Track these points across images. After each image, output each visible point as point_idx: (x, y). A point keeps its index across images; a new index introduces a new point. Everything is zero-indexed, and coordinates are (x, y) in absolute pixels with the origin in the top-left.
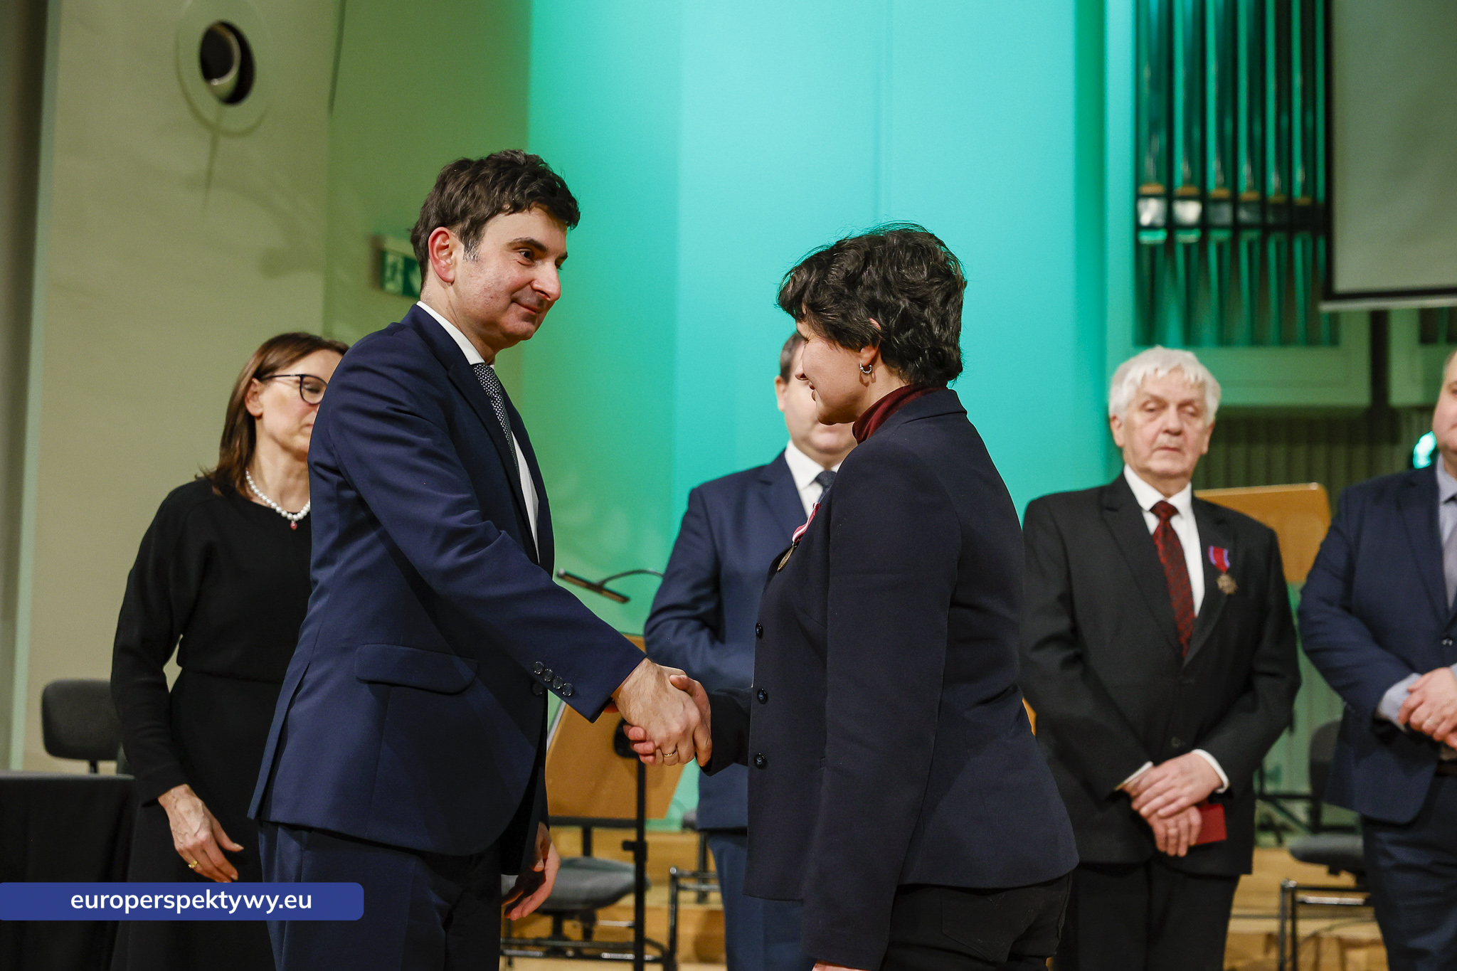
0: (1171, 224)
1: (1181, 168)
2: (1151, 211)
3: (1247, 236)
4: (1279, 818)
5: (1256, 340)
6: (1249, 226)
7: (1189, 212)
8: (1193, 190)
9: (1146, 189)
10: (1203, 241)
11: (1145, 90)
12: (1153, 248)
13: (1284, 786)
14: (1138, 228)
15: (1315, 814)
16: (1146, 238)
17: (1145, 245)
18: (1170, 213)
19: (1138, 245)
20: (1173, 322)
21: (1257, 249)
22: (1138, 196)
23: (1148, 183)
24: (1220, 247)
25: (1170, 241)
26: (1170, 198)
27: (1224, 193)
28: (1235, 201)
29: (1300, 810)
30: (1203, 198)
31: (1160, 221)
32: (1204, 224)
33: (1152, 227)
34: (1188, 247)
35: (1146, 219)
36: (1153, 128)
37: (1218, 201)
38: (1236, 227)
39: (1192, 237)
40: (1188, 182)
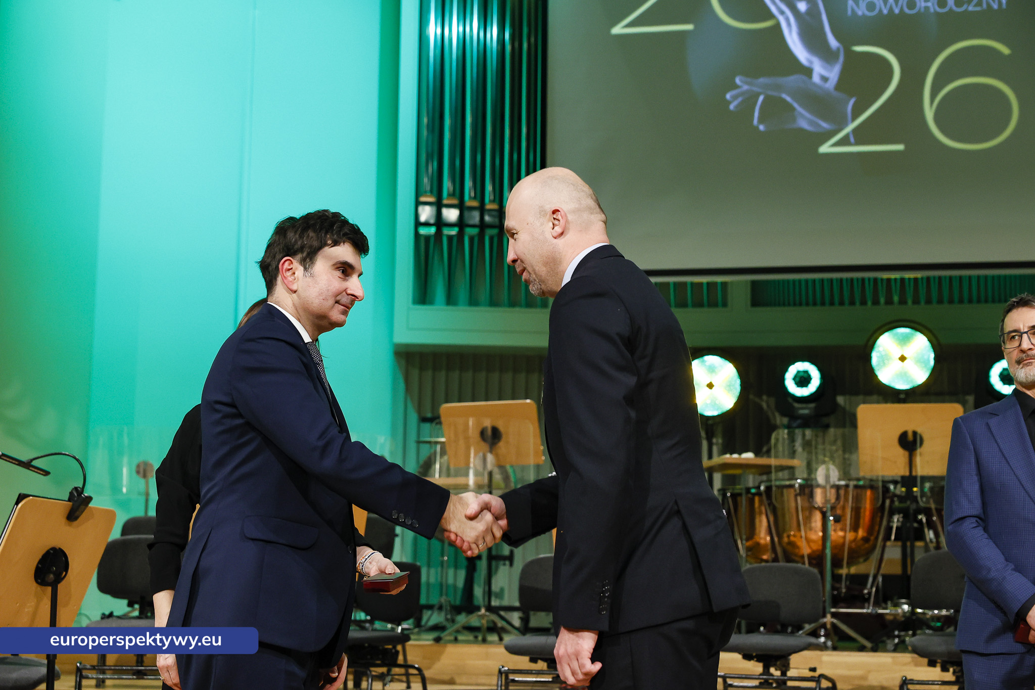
0: (440, 222)
1: (447, 184)
2: (426, 214)
3: (490, 232)
4: (501, 623)
5: (494, 303)
6: (491, 226)
7: (451, 215)
8: (455, 201)
9: (423, 199)
10: (461, 234)
11: (425, 133)
12: (427, 238)
13: (505, 603)
14: (418, 224)
15: (525, 620)
16: (423, 231)
17: (422, 235)
18: (439, 214)
19: (417, 234)
20: (439, 289)
21: (496, 240)
22: (418, 203)
23: (425, 195)
24: (471, 239)
25: (439, 233)
26: (439, 205)
27: (475, 204)
28: (482, 209)
29: (515, 618)
30: (461, 206)
31: (432, 221)
32: (461, 223)
33: (427, 224)
34: (450, 238)
35: (423, 218)
36: (429, 157)
37: (471, 209)
38: (483, 226)
39: (454, 231)
40: (452, 195)
